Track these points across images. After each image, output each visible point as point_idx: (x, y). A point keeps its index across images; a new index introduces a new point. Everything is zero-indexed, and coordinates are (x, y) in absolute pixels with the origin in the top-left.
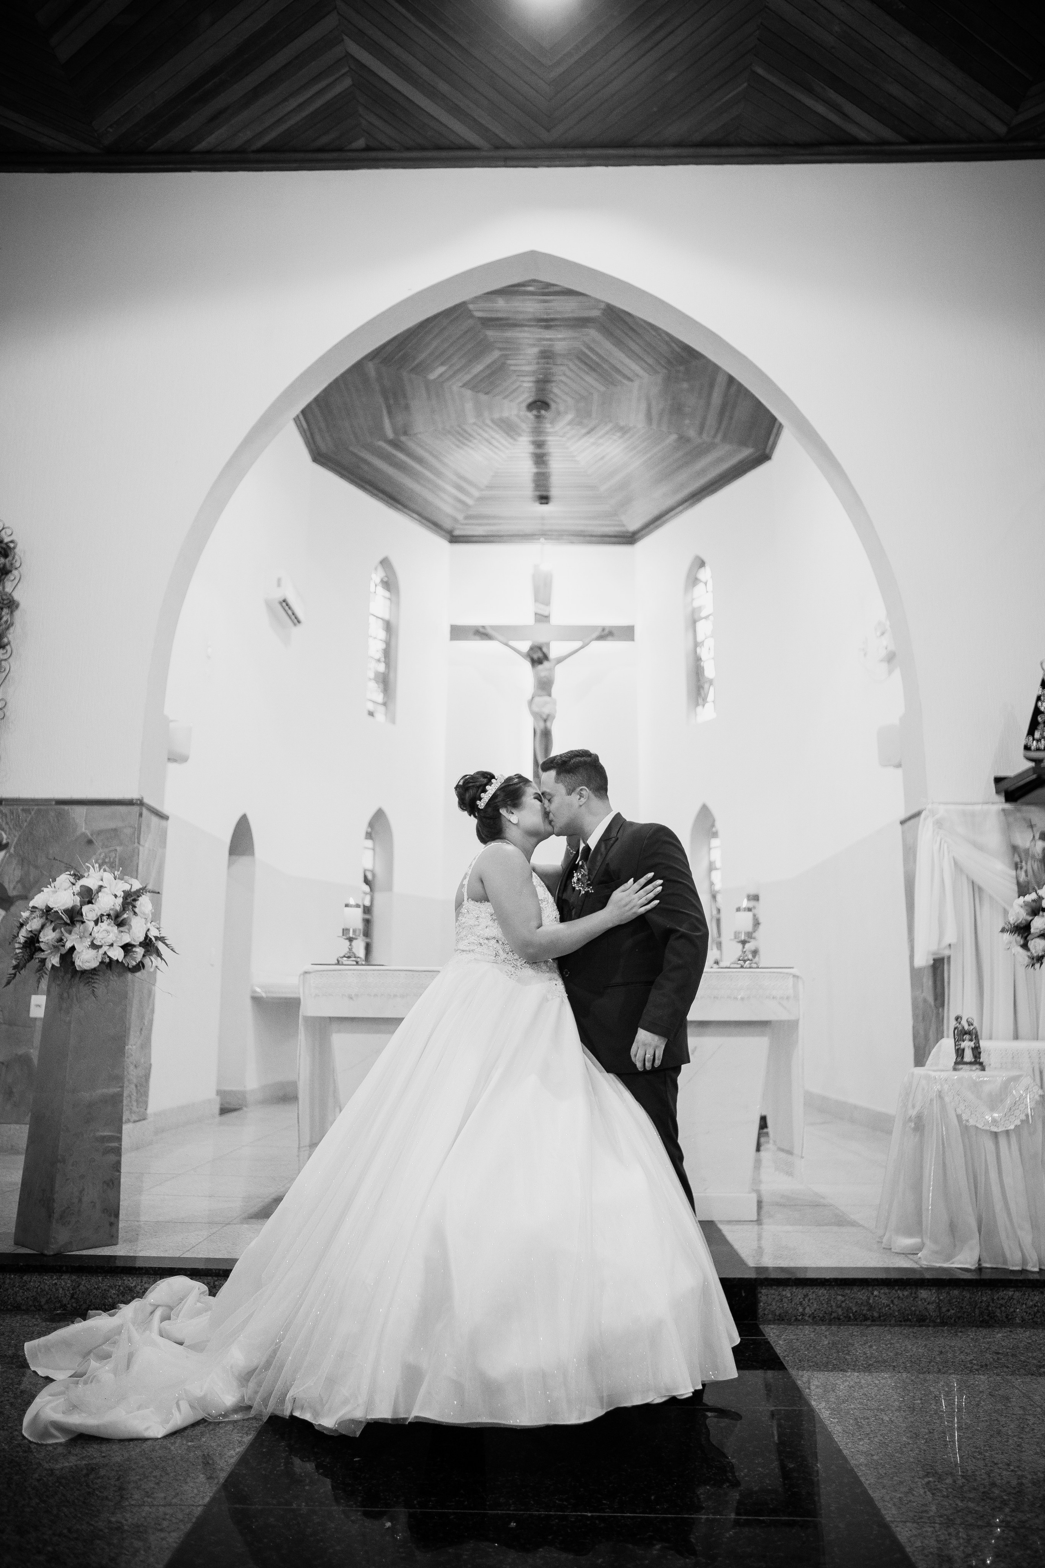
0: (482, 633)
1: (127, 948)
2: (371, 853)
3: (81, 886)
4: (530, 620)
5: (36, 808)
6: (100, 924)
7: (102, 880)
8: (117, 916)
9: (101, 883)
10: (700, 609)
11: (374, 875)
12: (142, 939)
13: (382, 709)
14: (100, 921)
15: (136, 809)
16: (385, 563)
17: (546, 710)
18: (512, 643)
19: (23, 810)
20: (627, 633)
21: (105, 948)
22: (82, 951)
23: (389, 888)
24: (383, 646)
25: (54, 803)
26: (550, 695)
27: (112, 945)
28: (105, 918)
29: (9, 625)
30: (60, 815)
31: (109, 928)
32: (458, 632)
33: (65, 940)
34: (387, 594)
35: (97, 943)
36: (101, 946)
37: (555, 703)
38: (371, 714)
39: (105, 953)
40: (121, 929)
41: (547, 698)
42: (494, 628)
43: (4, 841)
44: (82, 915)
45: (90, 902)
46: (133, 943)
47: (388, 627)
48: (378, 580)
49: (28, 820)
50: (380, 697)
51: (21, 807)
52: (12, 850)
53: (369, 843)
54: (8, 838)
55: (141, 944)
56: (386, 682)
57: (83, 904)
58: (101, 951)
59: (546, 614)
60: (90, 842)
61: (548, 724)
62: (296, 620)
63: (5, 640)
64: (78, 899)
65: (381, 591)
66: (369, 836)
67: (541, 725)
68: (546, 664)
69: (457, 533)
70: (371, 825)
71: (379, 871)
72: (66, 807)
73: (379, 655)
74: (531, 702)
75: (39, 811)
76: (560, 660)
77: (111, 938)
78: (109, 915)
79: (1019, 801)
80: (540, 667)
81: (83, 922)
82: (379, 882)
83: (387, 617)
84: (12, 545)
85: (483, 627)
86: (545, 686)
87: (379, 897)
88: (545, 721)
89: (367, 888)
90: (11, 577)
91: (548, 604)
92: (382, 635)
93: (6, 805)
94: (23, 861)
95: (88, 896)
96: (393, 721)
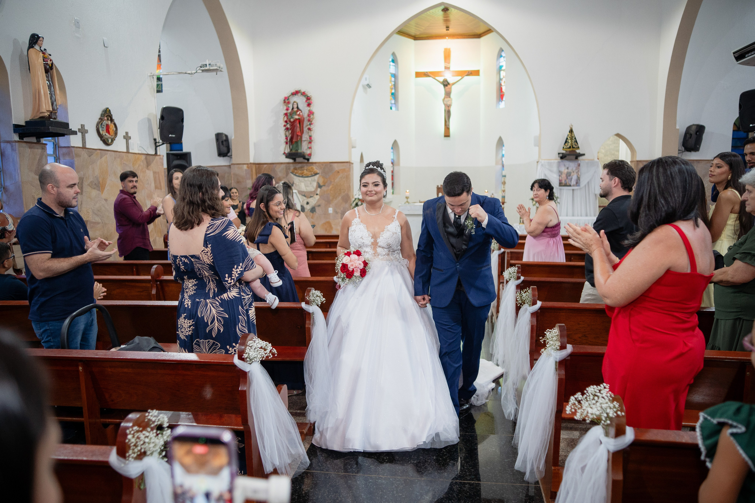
0: (426, 75)
2: (392, 153)
4: (442, 69)
5: (325, 164)
10: (501, 67)
11: (394, 161)
13: (394, 105)
16: (394, 54)
17: (449, 103)
18: (436, 78)
19: (321, 165)
20: (476, 73)
23: (399, 165)
24: (393, 83)
25: (329, 163)
26: (450, 97)
29: (313, 118)
30: (331, 166)
32: (418, 75)
34: (394, 64)
37: (452, 101)
38: (391, 109)
41: (449, 99)
42: (431, 73)
47: (395, 76)
48: (391, 60)
49: (323, 167)
50: (393, 102)
52: (320, 174)
53: (392, 150)
54: (319, 171)
56: (394, 95)
59: (449, 67)
60: (338, 172)
61: (449, 108)
62: (370, 87)
63: (312, 123)
65: (392, 63)
66: (392, 148)
67: (447, 109)
68: (449, 86)
69: (417, 37)
70: (393, 145)
71: (395, 159)
72: (332, 164)
73: (393, 87)
74: (443, 100)
76: (453, 84)
79: (564, 159)
80: (447, 87)
82: (395, 163)
83: (394, 72)
84: (311, 97)
85: (427, 72)
86: (448, 94)
87: (396, 168)
88: (448, 107)
89: (392, 165)
90: (312, 105)
91: (449, 63)
92: (393, 79)
94: (323, 177)
96: (397, 109)
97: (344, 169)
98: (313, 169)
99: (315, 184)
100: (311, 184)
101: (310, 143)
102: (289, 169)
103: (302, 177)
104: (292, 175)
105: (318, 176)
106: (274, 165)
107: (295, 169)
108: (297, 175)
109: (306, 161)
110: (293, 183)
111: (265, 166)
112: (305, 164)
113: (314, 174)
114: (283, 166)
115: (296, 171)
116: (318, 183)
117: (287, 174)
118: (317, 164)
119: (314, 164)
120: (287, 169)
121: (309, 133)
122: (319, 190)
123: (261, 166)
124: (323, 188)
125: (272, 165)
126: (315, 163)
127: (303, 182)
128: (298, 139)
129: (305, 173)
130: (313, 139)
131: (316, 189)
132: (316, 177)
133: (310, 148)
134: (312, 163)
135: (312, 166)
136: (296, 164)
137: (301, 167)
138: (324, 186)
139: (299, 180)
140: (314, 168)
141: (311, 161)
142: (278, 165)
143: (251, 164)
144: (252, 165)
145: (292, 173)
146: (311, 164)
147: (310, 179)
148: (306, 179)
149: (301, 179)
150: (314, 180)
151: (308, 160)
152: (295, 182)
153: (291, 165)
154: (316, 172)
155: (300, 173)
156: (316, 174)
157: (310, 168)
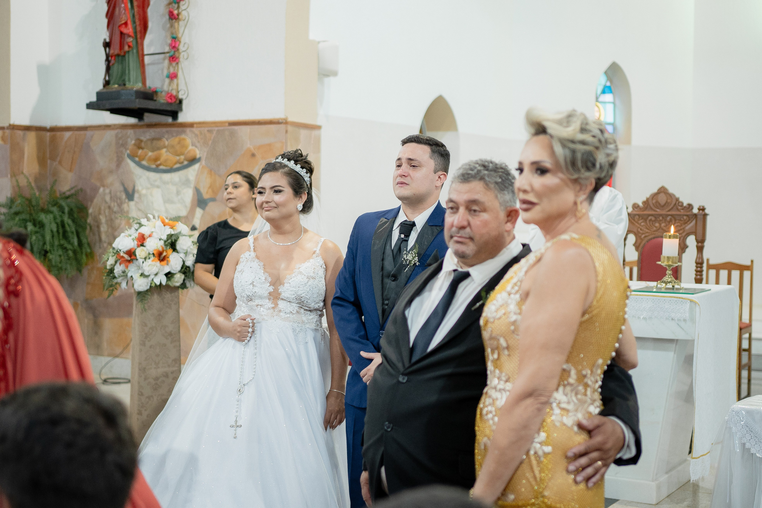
1: (169, 275)
3: (139, 233)
5: (216, 129)
6: (147, 260)
7: (155, 228)
8: (160, 254)
9: (153, 230)
12: (179, 268)
14: (148, 258)
15: (282, 126)
19: (208, 131)
21: (152, 277)
22: (137, 279)
23: (628, 141)
25: (227, 124)
27: (156, 275)
28: (151, 256)
30: (232, 134)
31: (154, 263)
33: (127, 272)
35: (146, 273)
36: (149, 276)
39: (153, 280)
40: (163, 263)
43: (198, 156)
44: (135, 255)
45: (142, 245)
46: (172, 272)
49: (212, 138)
51: (207, 129)
52: (203, 162)
54: (200, 154)
55: (180, 272)
57: (138, 246)
58: (150, 279)
60: (253, 155)
64: (136, 242)
72: (235, 128)
75: (218, 131)
77: (155, 270)
78: (153, 254)
81: (137, 260)
82: (620, 135)
93: (197, 127)
94: (211, 171)
95: (142, 240)
97: (270, 145)
98: (185, 147)
99: (188, 195)
100: (178, 193)
101: (173, 59)
102: (124, 145)
103: (157, 170)
104: (132, 164)
105: (197, 166)
106: (89, 133)
107: (139, 145)
108: (144, 163)
109: (170, 120)
110: (134, 191)
111: (67, 134)
112: (164, 130)
113: (186, 163)
114: (110, 135)
115: (140, 151)
116: (197, 191)
117: (119, 162)
118: (195, 130)
119: (188, 130)
120: (121, 144)
121: (172, 26)
122: (199, 212)
123: (58, 134)
124: (211, 207)
125: (82, 132)
126: (191, 125)
127: (158, 187)
128: (126, 48)
129: (162, 159)
130: (181, 48)
131: (192, 212)
132: (192, 172)
133: (173, 76)
134: (184, 125)
135: (183, 136)
136: (141, 130)
137: (153, 139)
138: (213, 200)
139: (148, 179)
140: (189, 141)
141: (182, 118)
142: (97, 134)
143: (13, 127)
144: (20, 133)
145: (132, 157)
146: (180, 129)
147: (175, 176)
148: (167, 177)
149: (153, 175)
150: (187, 182)
151: (174, 115)
152: (139, 187)
153: (130, 132)
154: (190, 155)
155: (150, 160)
156: (193, 161)
157: (174, 141)
